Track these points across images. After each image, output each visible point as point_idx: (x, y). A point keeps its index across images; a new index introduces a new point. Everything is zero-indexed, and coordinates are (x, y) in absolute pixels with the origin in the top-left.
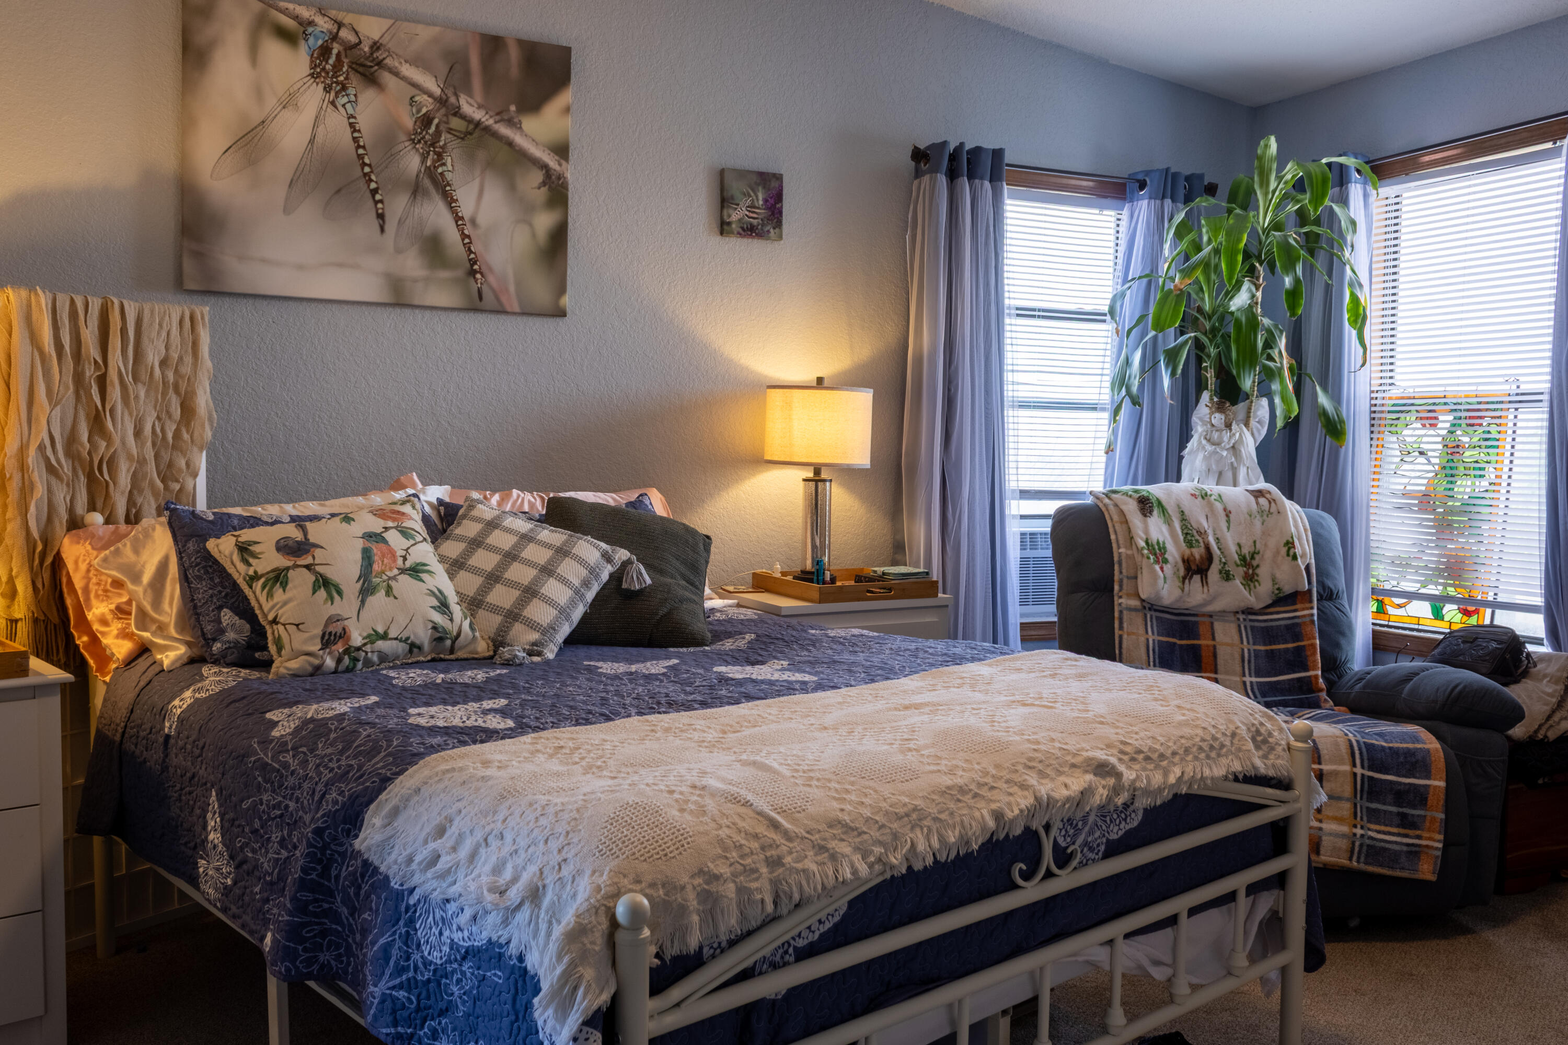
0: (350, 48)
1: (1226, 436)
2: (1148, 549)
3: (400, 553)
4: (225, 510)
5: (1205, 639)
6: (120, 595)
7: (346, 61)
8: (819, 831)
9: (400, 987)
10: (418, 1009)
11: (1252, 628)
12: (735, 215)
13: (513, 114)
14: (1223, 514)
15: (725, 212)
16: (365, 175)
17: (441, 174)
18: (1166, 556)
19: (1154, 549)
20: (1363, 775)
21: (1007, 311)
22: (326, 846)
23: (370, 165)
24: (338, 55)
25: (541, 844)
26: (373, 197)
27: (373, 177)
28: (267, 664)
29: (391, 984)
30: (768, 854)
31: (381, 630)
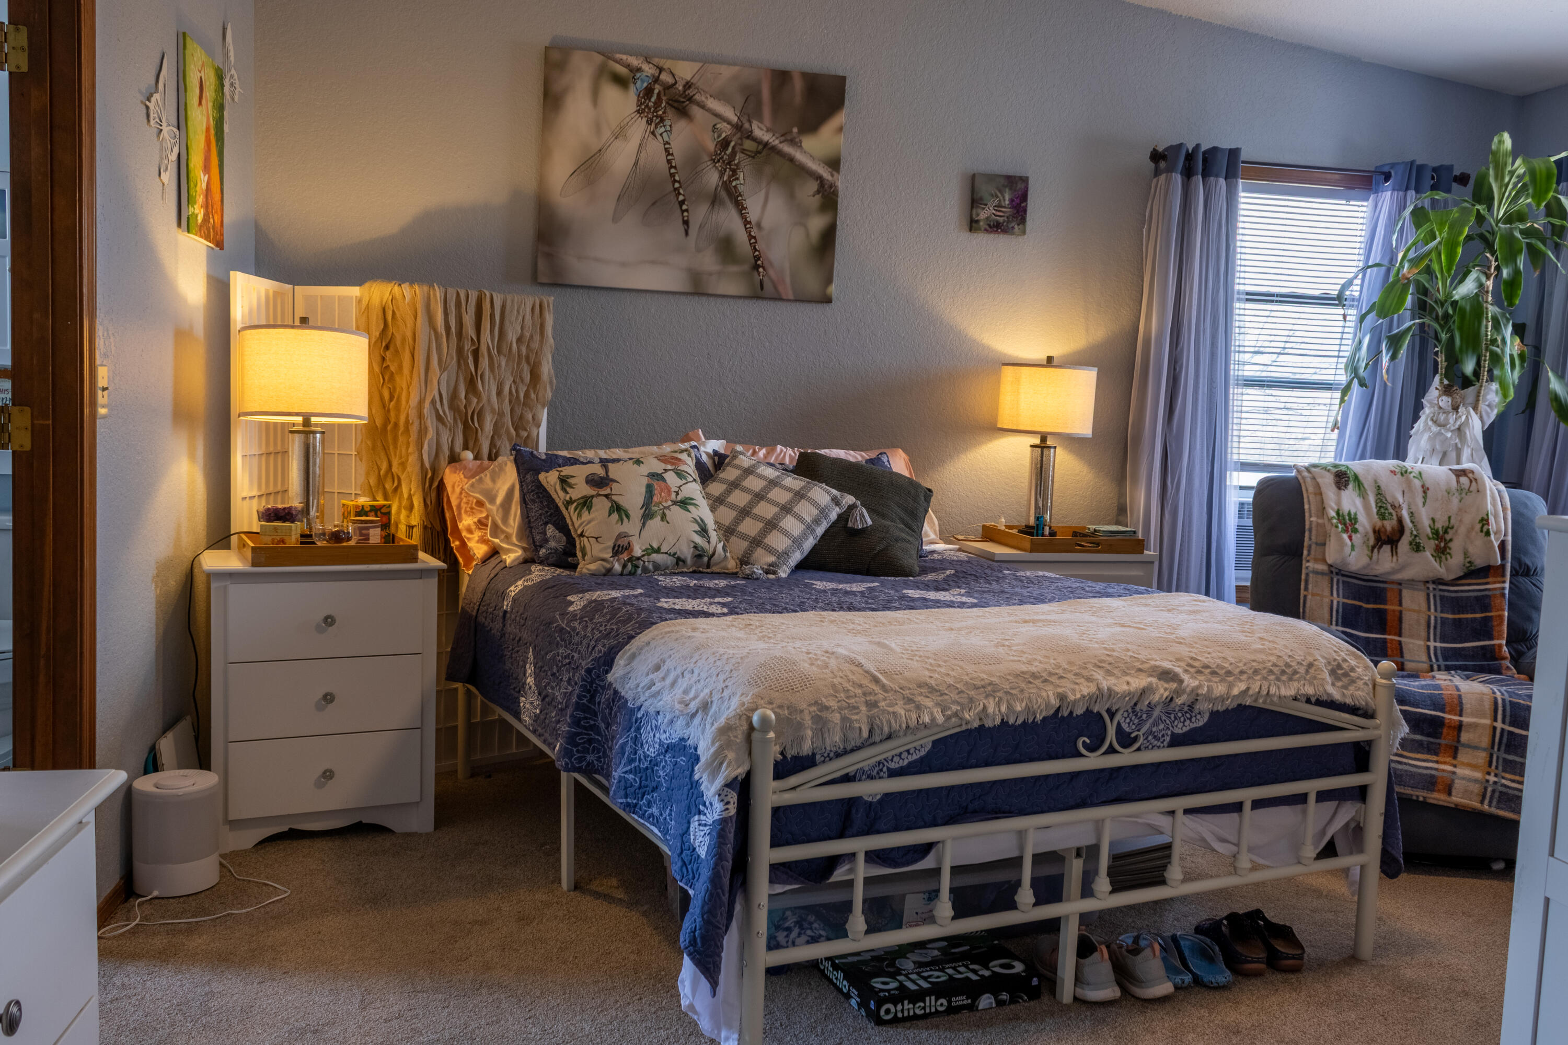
0: (668, 87)
1: (1452, 417)
2: (1338, 519)
3: (674, 489)
4: (555, 452)
5: (1392, 604)
6: (481, 512)
7: (664, 98)
8: (910, 689)
9: (630, 772)
10: (640, 787)
11: (1442, 598)
12: (983, 215)
13: (795, 135)
14: (1420, 490)
15: (974, 212)
16: (675, 189)
17: (735, 187)
18: (1356, 526)
19: (1344, 519)
20: (1503, 730)
21: (1236, 296)
22: (592, 683)
23: (679, 182)
24: (659, 94)
25: (714, 678)
26: (681, 207)
27: (681, 191)
28: (574, 567)
29: (624, 770)
30: (868, 698)
31: (655, 546)
